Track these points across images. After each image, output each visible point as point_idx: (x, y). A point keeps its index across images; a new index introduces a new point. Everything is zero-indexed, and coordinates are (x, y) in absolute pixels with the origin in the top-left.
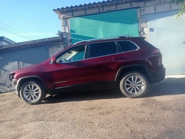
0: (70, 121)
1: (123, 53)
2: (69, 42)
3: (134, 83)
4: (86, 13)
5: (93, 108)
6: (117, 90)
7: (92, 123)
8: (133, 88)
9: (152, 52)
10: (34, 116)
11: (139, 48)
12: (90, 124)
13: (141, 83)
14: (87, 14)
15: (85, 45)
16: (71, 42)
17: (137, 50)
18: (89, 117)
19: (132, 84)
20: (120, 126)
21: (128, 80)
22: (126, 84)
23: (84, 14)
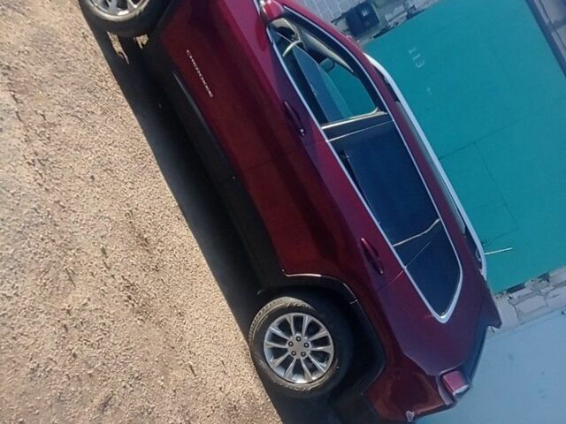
0: (50, 199)
1: (403, 269)
2: (402, 8)
3: (306, 345)
4: (555, 26)
5: (145, 242)
6: (259, 293)
7: (70, 279)
8: (287, 346)
9: (444, 374)
10: (21, 47)
11: (444, 318)
12: (63, 276)
13: (314, 369)
14: (553, 34)
15: (382, 108)
16: (409, 16)
17: (435, 314)
18: (98, 254)
19: (298, 339)
20: (92, 386)
21: (307, 319)
22: (290, 317)
23: (546, 21)
